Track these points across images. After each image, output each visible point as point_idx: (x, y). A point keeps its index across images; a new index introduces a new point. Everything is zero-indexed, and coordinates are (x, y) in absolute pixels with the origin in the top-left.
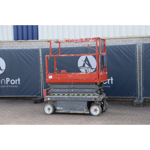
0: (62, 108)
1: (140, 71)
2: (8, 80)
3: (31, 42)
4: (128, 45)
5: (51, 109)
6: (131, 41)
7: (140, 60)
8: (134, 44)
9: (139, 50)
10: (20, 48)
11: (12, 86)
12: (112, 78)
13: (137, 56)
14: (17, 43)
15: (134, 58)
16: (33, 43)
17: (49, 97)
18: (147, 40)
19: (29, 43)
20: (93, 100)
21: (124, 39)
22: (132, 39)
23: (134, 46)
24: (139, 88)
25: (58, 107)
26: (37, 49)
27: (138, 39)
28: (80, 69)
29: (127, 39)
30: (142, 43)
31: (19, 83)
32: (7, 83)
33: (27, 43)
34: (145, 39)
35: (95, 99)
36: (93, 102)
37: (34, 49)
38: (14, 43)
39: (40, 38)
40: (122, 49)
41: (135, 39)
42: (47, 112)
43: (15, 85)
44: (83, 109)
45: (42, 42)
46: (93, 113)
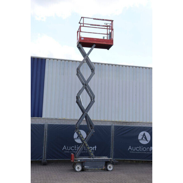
0: (88, 167)
3: (36, 119)
4: (107, 126)
5: (80, 167)
7: (112, 135)
8: (110, 125)
16: (38, 119)
17: (79, 159)
18: (115, 123)
20: (109, 160)
22: (106, 122)
23: (110, 127)
26: (43, 124)
27: (110, 122)
30: (114, 125)
35: (110, 160)
36: (109, 162)
37: (40, 124)
41: (109, 122)
42: (77, 170)
44: (102, 167)
45: (45, 119)
46: (109, 169)
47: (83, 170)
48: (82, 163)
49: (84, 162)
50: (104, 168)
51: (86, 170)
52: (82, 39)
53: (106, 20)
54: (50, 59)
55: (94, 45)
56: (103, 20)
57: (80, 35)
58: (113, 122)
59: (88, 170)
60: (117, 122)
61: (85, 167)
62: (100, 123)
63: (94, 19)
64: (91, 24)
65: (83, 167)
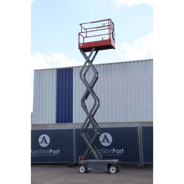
0: (91, 169)
1: (141, 144)
2: (51, 151)
3: (68, 125)
4: (132, 127)
5: (84, 169)
6: (134, 124)
7: (140, 137)
8: (136, 126)
9: (140, 131)
10: (60, 129)
11: (53, 155)
12: (122, 149)
13: (138, 135)
14: (58, 125)
15: (137, 136)
16: (69, 125)
17: (82, 161)
18: (144, 124)
19: (66, 125)
20: (111, 163)
21: (130, 123)
23: (136, 128)
24: (140, 156)
25: (89, 168)
27: (138, 123)
28: (101, 143)
29: (132, 123)
30: (141, 126)
31: (59, 153)
32: (50, 153)
33: (65, 125)
34: (143, 123)
35: (113, 162)
37: (70, 129)
38: (56, 125)
39: (74, 122)
40: (128, 130)
41: (137, 123)
42: (81, 171)
43: (56, 154)
44: (105, 169)
45: (75, 124)
46: (112, 172)
47: (86, 172)
48: (86, 165)
49: (87, 164)
50: (106, 170)
51: (89, 172)
52: (81, 45)
53: (103, 21)
54: (76, 67)
55: (94, 49)
56: (100, 21)
57: (80, 42)
58: (142, 122)
59: (91, 172)
60: (146, 122)
61: (88, 169)
62: (128, 125)
63: (91, 23)
64: (96, 27)
65: (86, 169)
